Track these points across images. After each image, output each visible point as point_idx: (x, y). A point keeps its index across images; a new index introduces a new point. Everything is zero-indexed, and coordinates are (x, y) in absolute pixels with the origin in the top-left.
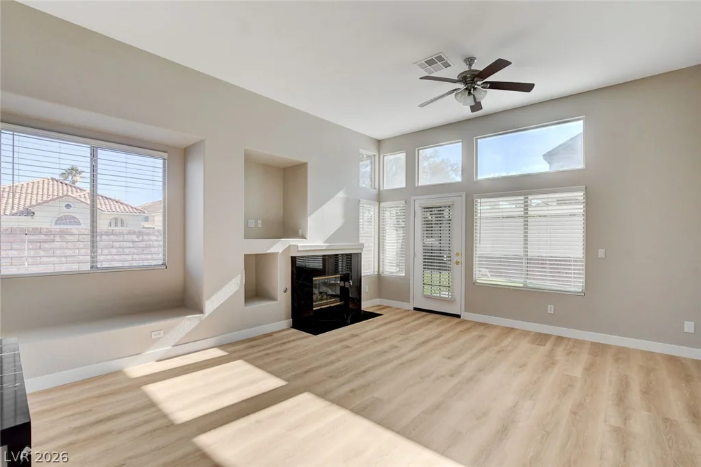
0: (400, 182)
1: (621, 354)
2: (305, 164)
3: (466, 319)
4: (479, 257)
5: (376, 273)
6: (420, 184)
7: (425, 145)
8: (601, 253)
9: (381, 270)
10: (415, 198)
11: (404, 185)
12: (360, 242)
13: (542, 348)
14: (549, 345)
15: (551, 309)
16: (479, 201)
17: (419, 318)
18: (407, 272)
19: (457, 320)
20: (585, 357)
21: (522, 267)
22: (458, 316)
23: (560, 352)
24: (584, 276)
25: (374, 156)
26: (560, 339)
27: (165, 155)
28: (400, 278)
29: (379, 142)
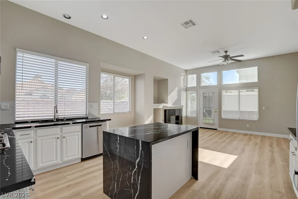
0: (194, 84)
1: (270, 138)
2: (167, 79)
3: (219, 130)
4: (224, 111)
5: (185, 116)
6: (202, 85)
7: (203, 72)
8: (264, 108)
9: (187, 115)
10: (200, 90)
11: (196, 85)
12: (181, 105)
13: (246, 137)
14: (248, 136)
15: (248, 126)
16: (223, 91)
17: (203, 130)
18: (197, 115)
19: (216, 131)
20: (260, 138)
21: (238, 113)
22: (216, 129)
23: (252, 137)
24: (258, 115)
25: (185, 75)
26: (251, 135)
27: (130, 78)
28: (195, 117)
29: (186, 71)
